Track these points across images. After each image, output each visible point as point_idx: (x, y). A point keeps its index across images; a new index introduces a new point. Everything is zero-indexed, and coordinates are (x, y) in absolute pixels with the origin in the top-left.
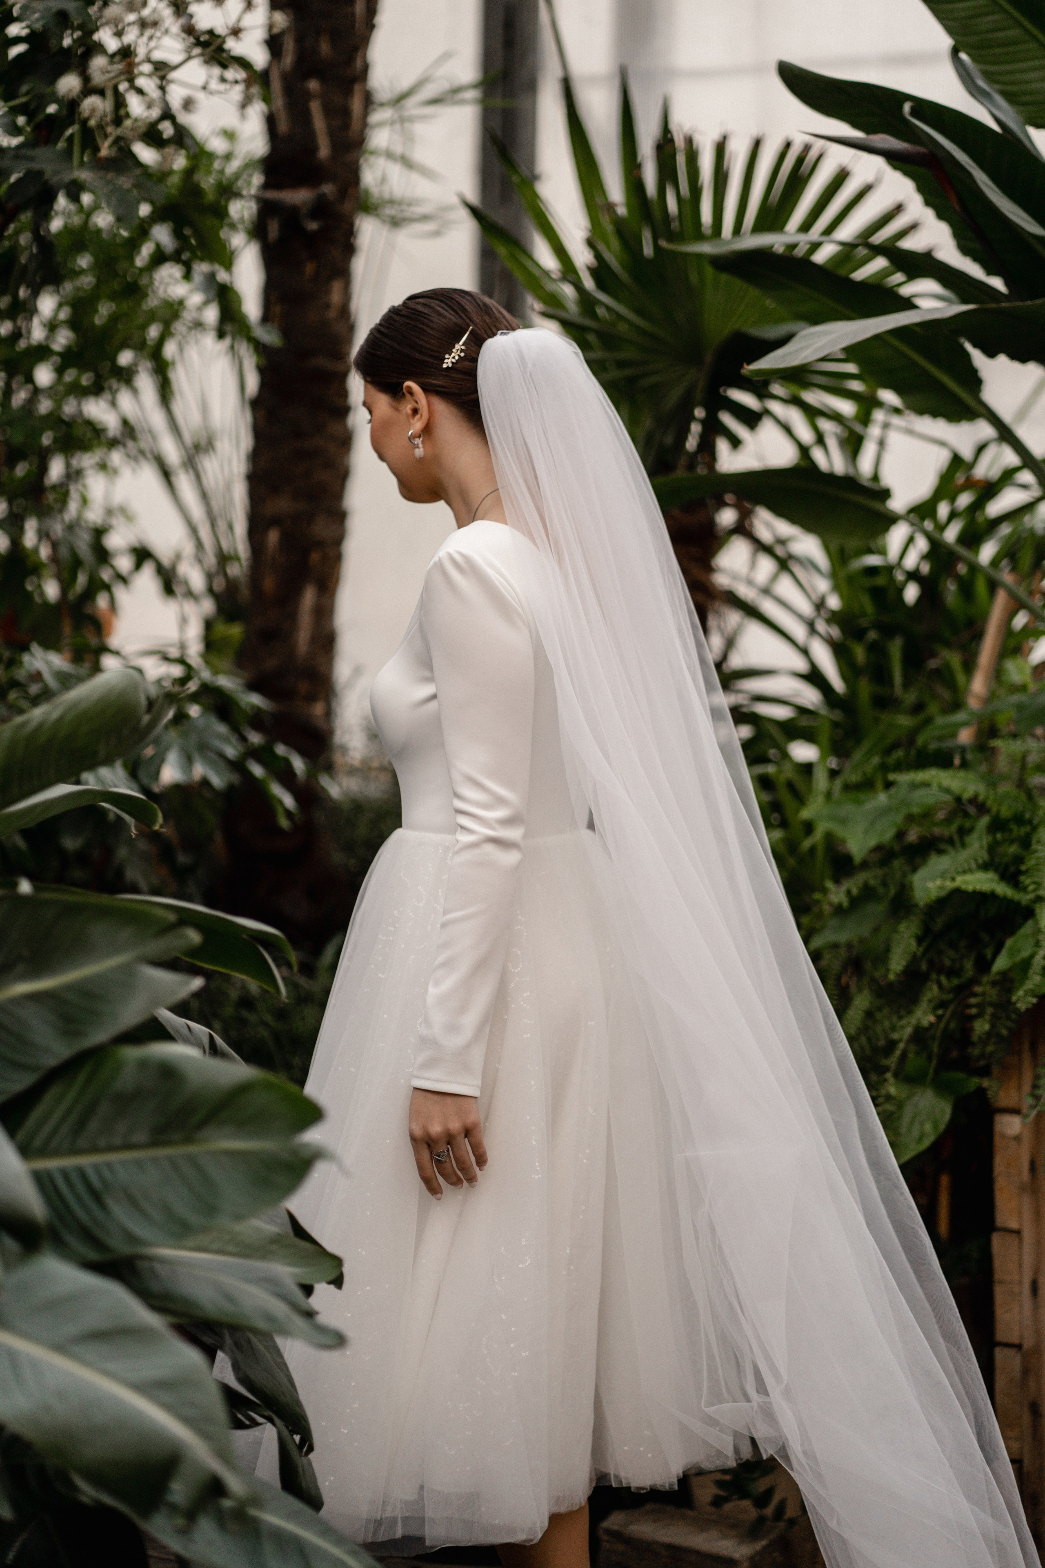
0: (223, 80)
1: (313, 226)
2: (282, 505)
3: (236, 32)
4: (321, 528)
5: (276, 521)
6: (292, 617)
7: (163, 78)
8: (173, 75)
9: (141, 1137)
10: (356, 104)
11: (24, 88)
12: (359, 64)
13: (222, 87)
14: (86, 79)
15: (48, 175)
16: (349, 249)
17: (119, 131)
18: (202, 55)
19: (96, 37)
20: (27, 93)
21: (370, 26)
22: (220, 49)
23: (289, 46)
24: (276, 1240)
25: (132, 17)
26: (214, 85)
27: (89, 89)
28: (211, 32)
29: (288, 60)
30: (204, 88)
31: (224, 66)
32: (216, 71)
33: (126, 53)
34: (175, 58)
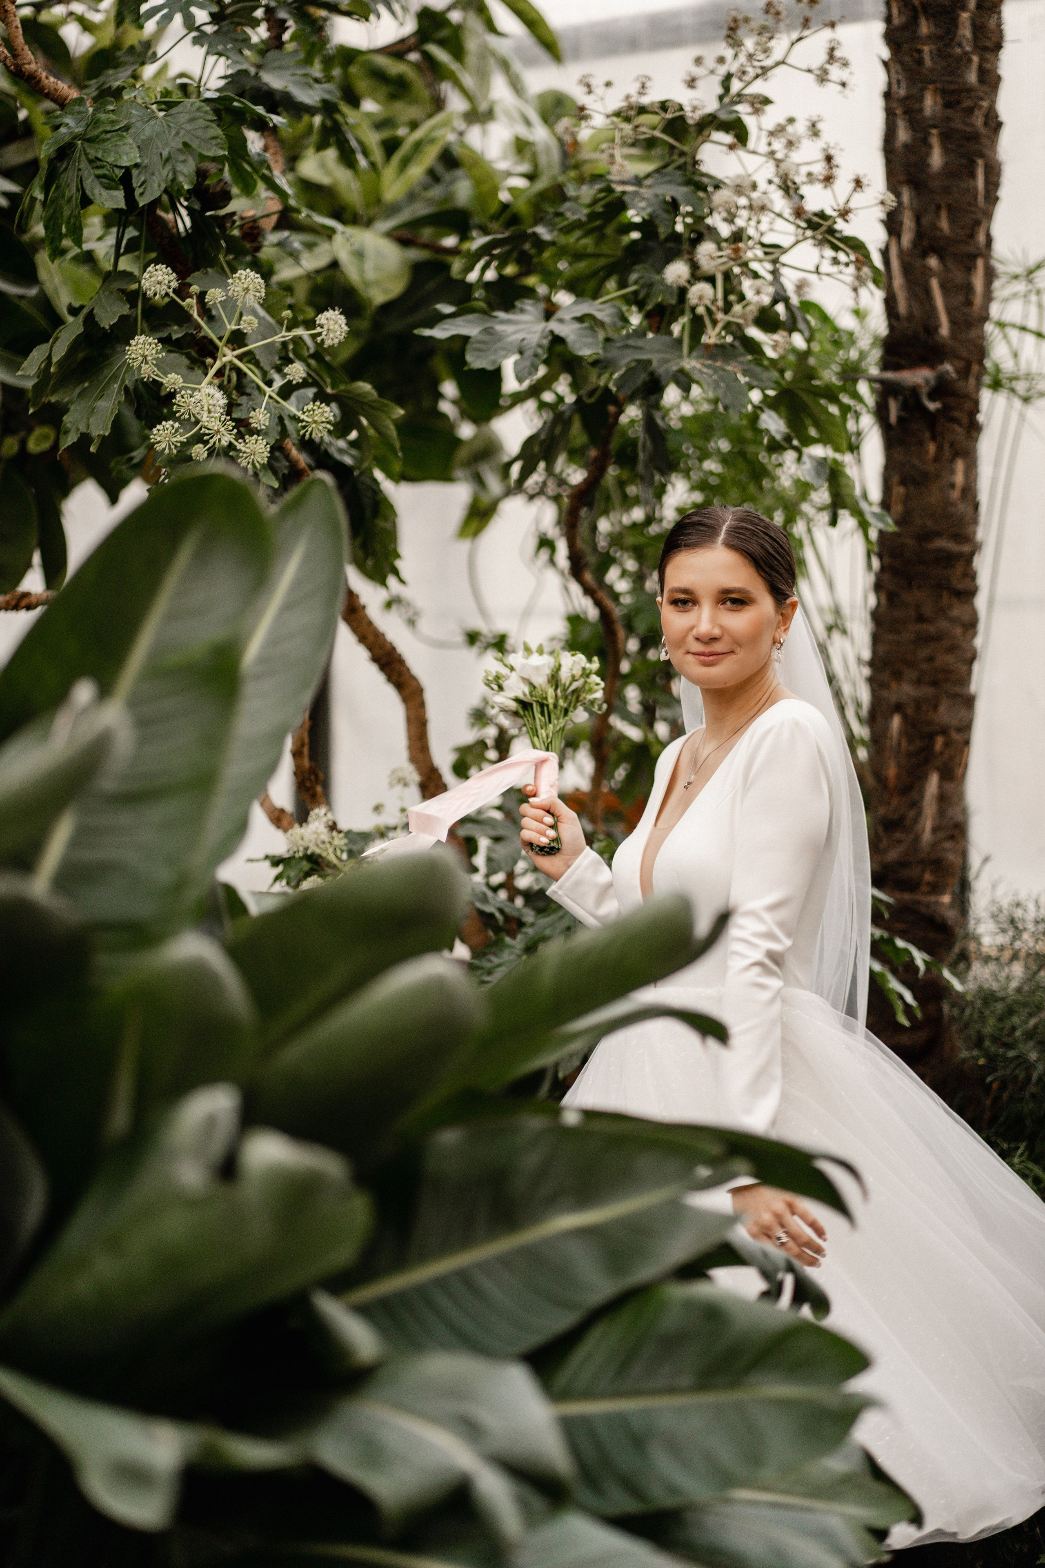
0: (835, 261)
1: (932, 406)
2: (905, 690)
3: (844, 213)
4: (945, 714)
5: (898, 708)
6: (916, 805)
7: (775, 262)
8: (784, 259)
9: (685, 1381)
10: (978, 282)
11: (633, 277)
12: (981, 238)
13: (834, 269)
14: (694, 266)
15: (655, 364)
16: (974, 428)
17: (728, 318)
18: (814, 238)
19: (709, 221)
20: (636, 283)
21: (992, 198)
22: (831, 231)
23: (908, 223)
24: (846, 1480)
25: (743, 201)
26: (826, 267)
27: (697, 275)
28: (822, 215)
29: (907, 238)
30: (817, 271)
31: (836, 248)
32: (829, 253)
33: (738, 237)
34: (785, 241)
